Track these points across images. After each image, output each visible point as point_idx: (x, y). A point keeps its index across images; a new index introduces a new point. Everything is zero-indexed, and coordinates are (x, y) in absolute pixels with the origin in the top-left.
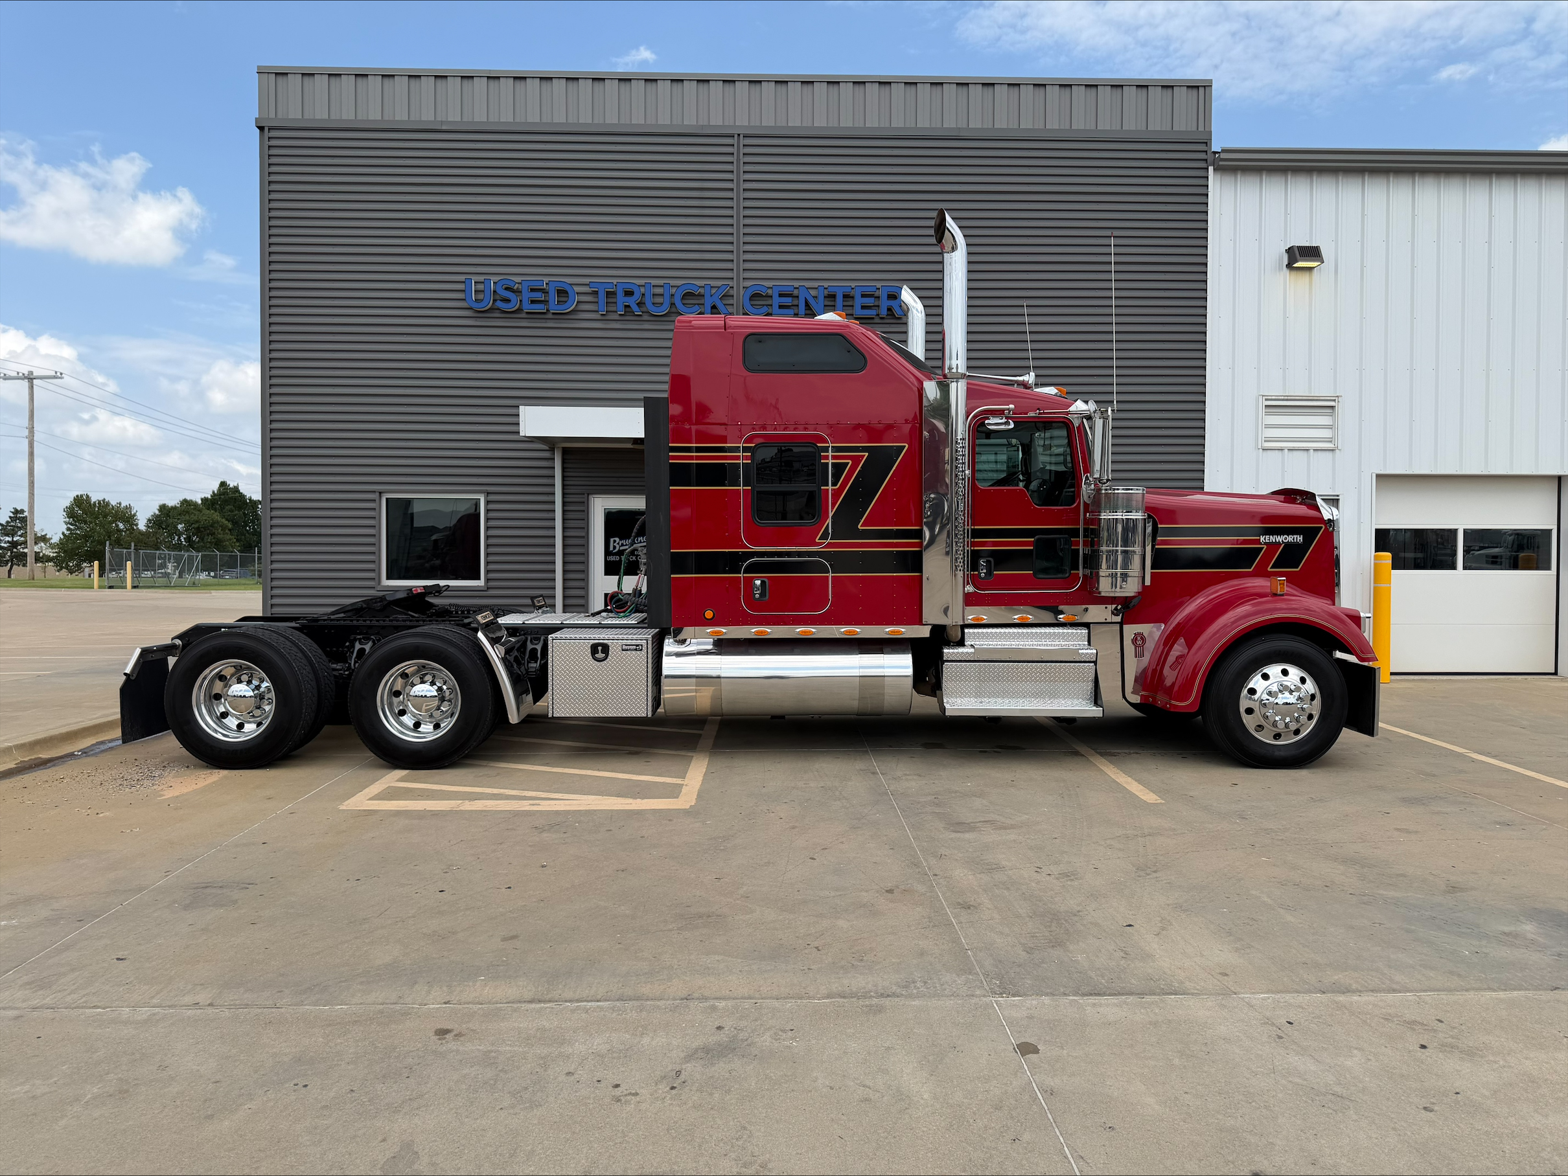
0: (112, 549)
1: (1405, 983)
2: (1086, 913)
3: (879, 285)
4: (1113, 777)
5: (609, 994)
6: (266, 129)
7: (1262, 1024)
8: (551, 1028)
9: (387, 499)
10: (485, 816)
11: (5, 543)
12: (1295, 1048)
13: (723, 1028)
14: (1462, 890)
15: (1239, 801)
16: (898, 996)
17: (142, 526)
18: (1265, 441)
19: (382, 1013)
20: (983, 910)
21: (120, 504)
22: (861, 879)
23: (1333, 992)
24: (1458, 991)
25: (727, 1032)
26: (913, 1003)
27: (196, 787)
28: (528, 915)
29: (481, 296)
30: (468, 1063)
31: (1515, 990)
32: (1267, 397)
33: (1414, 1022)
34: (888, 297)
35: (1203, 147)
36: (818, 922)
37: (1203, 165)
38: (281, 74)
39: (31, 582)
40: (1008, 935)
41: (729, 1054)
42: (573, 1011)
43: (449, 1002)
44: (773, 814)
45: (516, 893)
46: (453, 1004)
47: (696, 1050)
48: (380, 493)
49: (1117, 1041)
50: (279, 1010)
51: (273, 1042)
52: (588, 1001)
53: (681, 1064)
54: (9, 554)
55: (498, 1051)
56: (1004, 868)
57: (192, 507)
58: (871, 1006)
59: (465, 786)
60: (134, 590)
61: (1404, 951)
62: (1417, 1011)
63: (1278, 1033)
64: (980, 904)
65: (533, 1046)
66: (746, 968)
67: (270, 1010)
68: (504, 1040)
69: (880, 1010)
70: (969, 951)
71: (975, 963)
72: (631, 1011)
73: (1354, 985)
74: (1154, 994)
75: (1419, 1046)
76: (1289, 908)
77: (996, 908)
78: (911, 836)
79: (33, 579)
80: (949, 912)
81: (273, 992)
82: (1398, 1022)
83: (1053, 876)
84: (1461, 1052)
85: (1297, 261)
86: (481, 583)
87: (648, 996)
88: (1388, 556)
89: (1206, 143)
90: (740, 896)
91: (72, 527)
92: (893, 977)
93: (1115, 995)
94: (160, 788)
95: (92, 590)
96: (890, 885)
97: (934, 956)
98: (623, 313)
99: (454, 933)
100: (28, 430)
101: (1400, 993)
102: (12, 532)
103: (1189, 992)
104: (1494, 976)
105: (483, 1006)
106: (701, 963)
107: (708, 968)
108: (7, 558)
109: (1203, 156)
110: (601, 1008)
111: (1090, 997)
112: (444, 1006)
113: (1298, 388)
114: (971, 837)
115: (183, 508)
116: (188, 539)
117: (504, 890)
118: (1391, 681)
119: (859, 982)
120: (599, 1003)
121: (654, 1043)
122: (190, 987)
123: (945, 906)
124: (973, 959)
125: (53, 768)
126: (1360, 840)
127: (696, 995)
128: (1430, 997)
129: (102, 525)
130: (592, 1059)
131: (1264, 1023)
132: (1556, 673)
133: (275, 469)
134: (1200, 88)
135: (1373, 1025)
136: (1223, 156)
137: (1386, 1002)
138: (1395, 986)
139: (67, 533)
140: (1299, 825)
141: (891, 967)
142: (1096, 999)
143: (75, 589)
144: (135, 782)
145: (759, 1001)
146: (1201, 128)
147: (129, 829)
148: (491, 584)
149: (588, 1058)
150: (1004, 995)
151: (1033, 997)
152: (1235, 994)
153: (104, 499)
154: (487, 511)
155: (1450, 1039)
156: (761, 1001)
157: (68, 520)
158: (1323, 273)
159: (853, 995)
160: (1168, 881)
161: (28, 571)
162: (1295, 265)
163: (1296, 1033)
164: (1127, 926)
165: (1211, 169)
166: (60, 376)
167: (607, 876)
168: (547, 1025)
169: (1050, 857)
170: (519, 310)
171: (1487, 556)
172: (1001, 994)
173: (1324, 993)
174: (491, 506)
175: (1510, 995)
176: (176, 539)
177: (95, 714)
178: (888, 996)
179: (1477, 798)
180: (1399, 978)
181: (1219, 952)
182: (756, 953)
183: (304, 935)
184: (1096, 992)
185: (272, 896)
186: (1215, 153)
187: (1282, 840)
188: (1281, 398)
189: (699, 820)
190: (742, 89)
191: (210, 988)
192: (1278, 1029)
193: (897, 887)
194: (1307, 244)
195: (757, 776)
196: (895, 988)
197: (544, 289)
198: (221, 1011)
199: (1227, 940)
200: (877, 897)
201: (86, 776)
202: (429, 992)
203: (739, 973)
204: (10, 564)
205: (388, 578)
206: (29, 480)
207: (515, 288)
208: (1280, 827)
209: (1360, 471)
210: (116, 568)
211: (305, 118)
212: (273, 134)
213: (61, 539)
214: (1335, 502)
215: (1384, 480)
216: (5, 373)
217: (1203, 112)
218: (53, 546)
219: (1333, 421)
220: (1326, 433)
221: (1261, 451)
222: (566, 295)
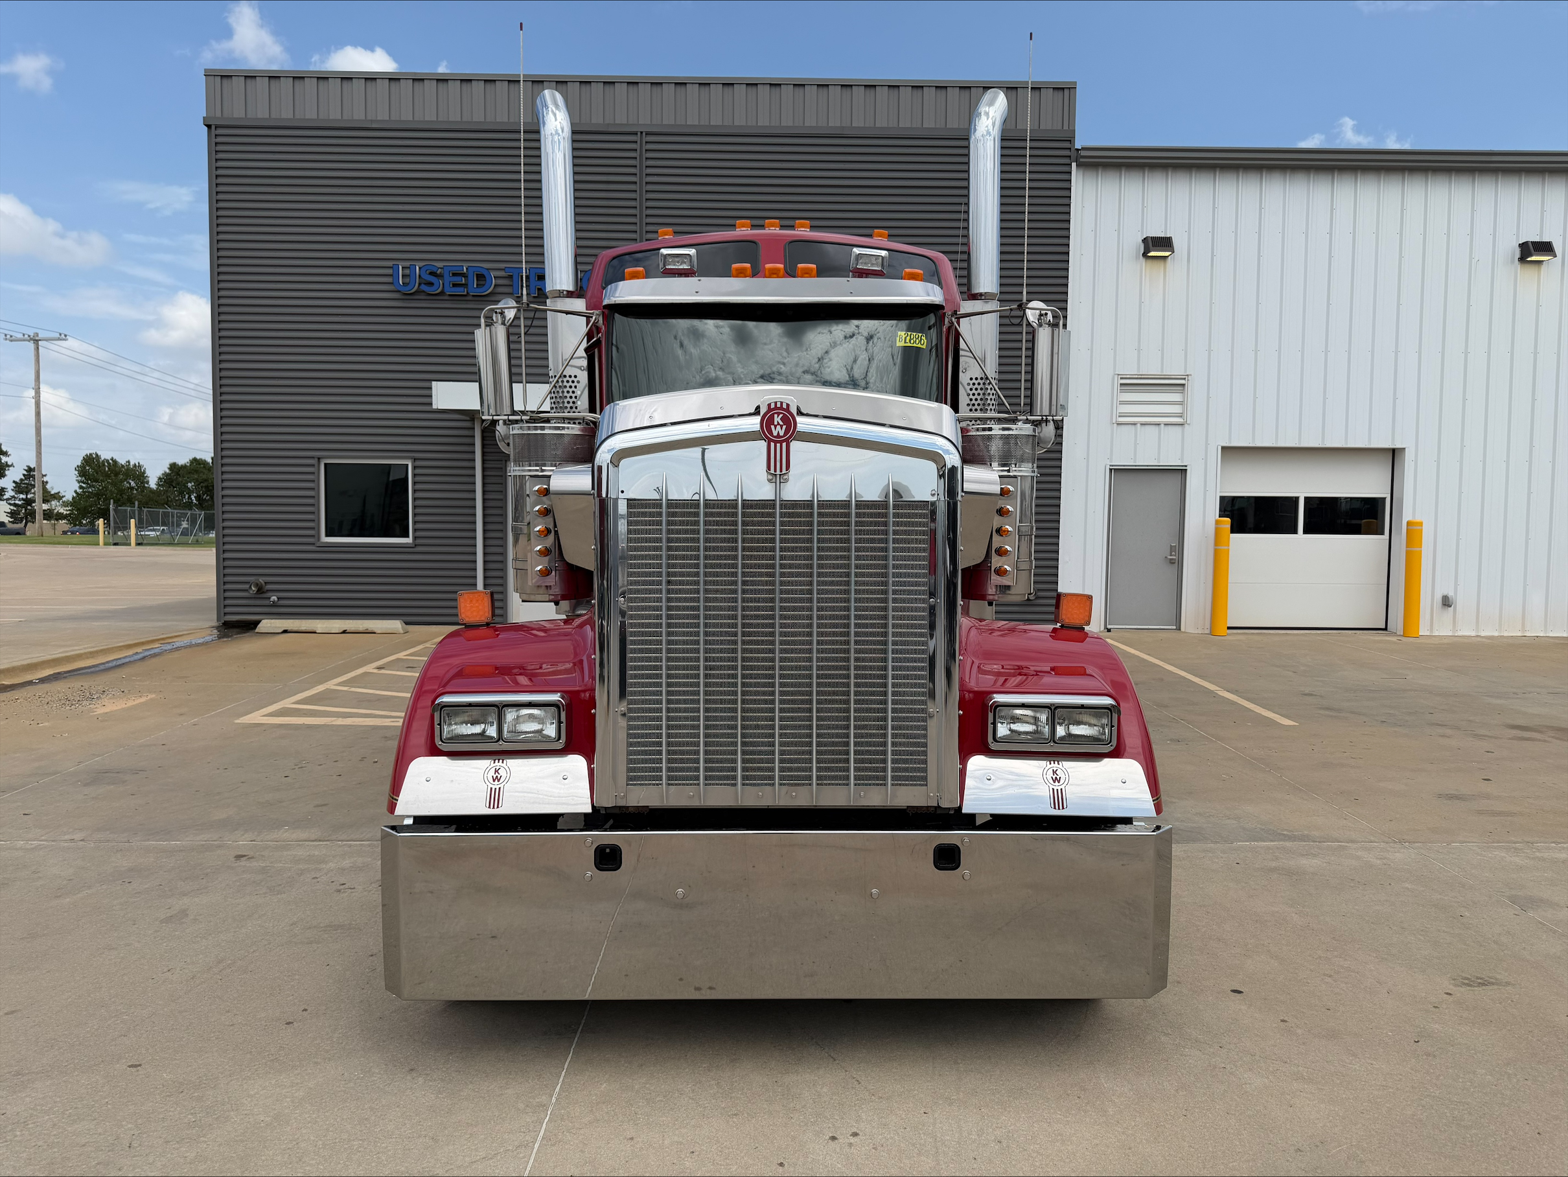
0: (117, 507)
6: (213, 127)
8: (318, 855)
9: (325, 464)
10: (349, 729)
11: (20, 500)
17: (153, 484)
18: (1119, 416)
19: (203, 845)
21: (129, 462)
27: (124, 706)
28: (344, 790)
29: (407, 280)
30: (248, 872)
32: (1122, 376)
35: (1067, 145)
37: (1067, 161)
38: (226, 76)
39: (40, 539)
43: (254, 840)
45: (343, 779)
46: (257, 841)
48: (319, 459)
50: (130, 843)
51: (117, 861)
52: (354, 841)
54: (23, 511)
55: (273, 866)
57: (202, 466)
59: (345, 707)
60: (138, 547)
65: (299, 864)
67: (123, 844)
68: (280, 861)
79: (42, 536)
81: (130, 833)
85: (1151, 251)
86: (408, 540)
88: (1228, 521)
89: (1070, 141)
91: (84, 485)
94: (95, 706)
95: (98, 546)
98: (536, 295)
99: (281, 802)
100: (34, 391)
102: (26, 490)
105: (278, 843)
108: (22, 515)
109: (1067, 153)
112: (250, 842)
113: (1152, 368)
115: (192, 467)
116: (198, 498)
118: (1228, 634)
122: (71, 830)
125: (12, 692)
129: (114, 484)
130: (336, 871)
132: (1386, 629)
133: (225, 437)
134: (1065, 90)
136: (1083, 153)
139: (79, 491)
143: (81, 546)
144: (76, 702)
146: (1066, 127)
147: (59, 734)
148: (419, 541)
149: (333, 871)
153: (113, 458)
154: (414, 475)
157: (80, 478)
158: (1176, 262)
161: (37, 528)
162: (1150, 254)
165: (1074, 165)
166: (64, 337)
168: (317, 853)
170: (442, 293)
174: (418, 471)
176: (187, 497)
183: (169, 801)
185: (154, 778)
186: (1077, 150)
188: (1134, 376)
190: (645, 90)
191: (85, 831)
194: (1162, 235)
197: (465, 274)
198: (88, 844)
201: (37, 698)
202: (243, 835)
204: (24, 521)
205: (327, 535)
206: (36, 439)
207: (438, 272)
209: (1207, 444)
210: (120, 526)
211: (248, 117)
212: (220, 131)
213: (73, 498)
214: (1182, 471)
215: (1229, 452)
216: (11, 336)
217: (1069, 112)
218: (65, 504)
219: (1184, 398)
220: (1177, 409)
221: (1115, 425)
222: (484, 279)
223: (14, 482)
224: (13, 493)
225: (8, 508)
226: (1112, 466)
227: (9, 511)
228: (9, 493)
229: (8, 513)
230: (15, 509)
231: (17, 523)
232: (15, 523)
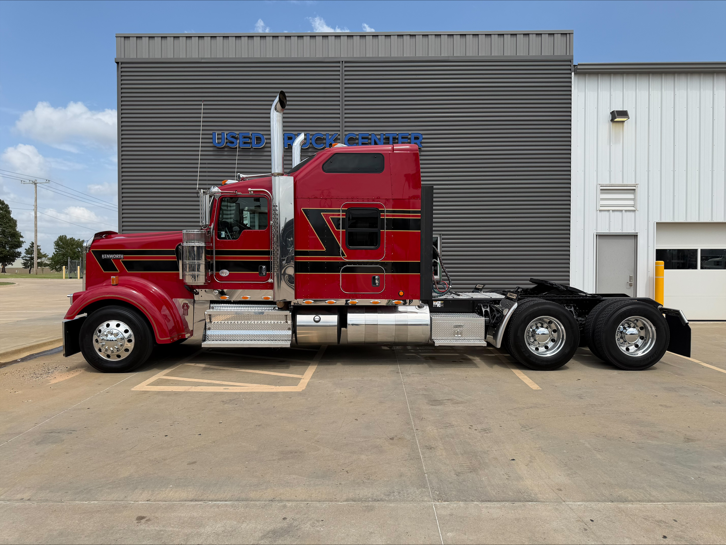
0: (71, 260)
1: (658, 496)
2: (491, 452)
3: (410, 132)
4: (517, 375)
5: (233, 497)
6: (120, 63)
7: (576, 521)
8: (197, 517)
10: (200, 395)
11: (28, 258)
12: (593, 536)
13: (287, 518)
14: (693, 440)
15: (580, 388)
16: (383, 501)
18: (600, 207)
19: (114, 506)
20: (438, 450)
21: (79, 240)
22: (378, 432)
23: (618, 501)
24: (687, 502)
25: (288, 522)
26: (391, 505)
27: (67, 378)
28: (204, 450)
29: (220, 141)
30: (147, 538)
31: (718, 502)
32: (601, 185)
33: (661, 521)
34: (414, 139)
35: (569, 63)
36: (351, 456)
37: (569, 72)
38: (127, 37)
39: (37, 276)
40: (448, 465)
41: (286, 534)
42: (211, 507)
43: (150, 500)
44: (342, 395)
45: (202, 438)
46: (152, 501)
47: (269, 532)
49: (496, 530)
50: (62, 503)
51: (52, 523)
52: (220, 501)
53: (259, 540)
54: (29, 263)
55: (165, 530)
56: (453, 425)
58: (368, 506)
59: (196, 378)
60: (81, 279)
61: (658, 477)
62: (663, 514)
63: (585, 527)
64: (437, 447)
65: (184, 528)
66: (307, 483)
67: (58, 503)
68: (170, 524)
69: (371, 509)
70: (426, 474)
71: (428, 481)
72: (241, 507)
73: (630, 497)
74: (520, 501)
75: (663, 537)
76: (599, 450)
77: (445, 449)
78: (409, 408)
79: (37, 274)
80: (420, 451)
81: (63, 493)
82: (652, 521)
83: (478, 431)
84: (686, 541)
85: (616, 118)
87: (252, 499)
88: (663, 263)
89: (571, 61)
90: (314, 441)
91: (58, 250)
92: (383, 490)
93: (499, 501)
95: (62, 279)
96: (393, 435)
97: (407, 477)
98: (287, 148)
99: (165, 460)
100: (34, 207)
101: (655, 502)
102: (30, 253)
103: (539, 500)
104: (707, 493)
105: (166, 503)
106: (285, 480)
107: (288, 483)
109: (569, 67)
110: (226, 505)
111: (486, 503)
112: (146, 502)
113: (617, 180)
114: (440, 408)
117: (197, 436)
119: (365, 492)
120: (226, 502)
121: (248, 527)
122: (23, 489)
123: (419, 447)
124: (427, 479)
126: (640, 411)
127: (277, 499)
128: (671, 505)
129: (71, 250)
130: (213, 537)
131: (578, 521)
134: (567, 34)
135: (637, 523)
136: (579, 67)
137: (646, 508)
138: (652, 499)
139: (55, 253)
140: (609, 402)
141: (383, 484)
142: (488, 504)
143: (54, 279)
144: (40, 375)
145: (309, 503)
146: (568, 54)
147: (26, 400)
149: (211, 536)
150: (440, 501)
151: (455, 502)
152: (564, 501)
153: (72, 238)
155: (680, 533)
156: (310, 503)
157: (56, 247)
158: (629, 124)
159: (360, 500)
160: (537, 434)
161: (34, 271)
162: (615, 120)
163: (595, 527)
164: (512, 460)
165: (573, 74)
166: (48, 182)
167: (251, 429)
168: (195, 514)
169: (478, 419)
170: (239, 147)
171: (715, 262)
172: (438, 500)
173: (613, 502)
175: (715, 505)
177: (33, 341)
178: (378, 501)
179: (703, 388)
180: (654, 493)
181: (559, 476)
182: (315, 474)
183: (90, 459)
184: (489, 500)
185: (82, 437)
186: (575, 66)
187: (600, 411)
188: (608, 185)
189: (305, 398)
190: (344, 39)
191: (32, 490)
192: (585, 525)
193: (396, 436)
194: (621, 110)
195: (339, 374)
196: (382, 496)
197: (250, 137)
198: (33, 504)
199: (564, 469)
200: (385, 442)
203: (303, 486)
204: (30, 267)
206: (35, 229)
207: (236, 136)
208: (600, 403)
209: (648, 221)
210: (73, 269)
211: (138, 57)
212: (123, 65)
213: (53, 256)
214: (635, 236)
215: (660, 225)
216: (24, 181)
217: (569, 46)
218: (49, 259)
219: (635, 196)
220: (632, 203)
221: (598, 211)
222: (260, 140)
223: (26, 249)
224: (25, 255)
225: (23, 261)
226: (597, 233)
227: (23, 262)
228: (23, 254)
229: (23, 263)
230: (26, 262)
231: (27, 268)
232: (26, 268)
